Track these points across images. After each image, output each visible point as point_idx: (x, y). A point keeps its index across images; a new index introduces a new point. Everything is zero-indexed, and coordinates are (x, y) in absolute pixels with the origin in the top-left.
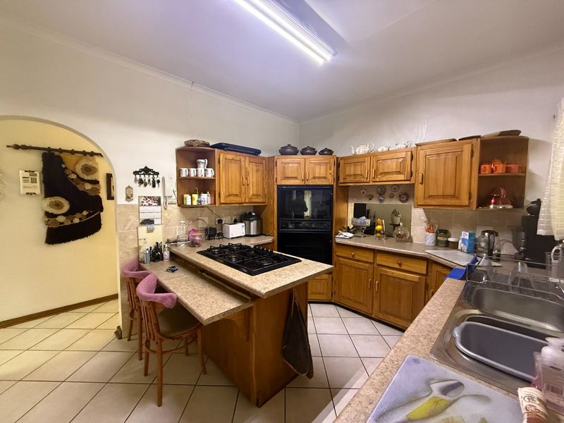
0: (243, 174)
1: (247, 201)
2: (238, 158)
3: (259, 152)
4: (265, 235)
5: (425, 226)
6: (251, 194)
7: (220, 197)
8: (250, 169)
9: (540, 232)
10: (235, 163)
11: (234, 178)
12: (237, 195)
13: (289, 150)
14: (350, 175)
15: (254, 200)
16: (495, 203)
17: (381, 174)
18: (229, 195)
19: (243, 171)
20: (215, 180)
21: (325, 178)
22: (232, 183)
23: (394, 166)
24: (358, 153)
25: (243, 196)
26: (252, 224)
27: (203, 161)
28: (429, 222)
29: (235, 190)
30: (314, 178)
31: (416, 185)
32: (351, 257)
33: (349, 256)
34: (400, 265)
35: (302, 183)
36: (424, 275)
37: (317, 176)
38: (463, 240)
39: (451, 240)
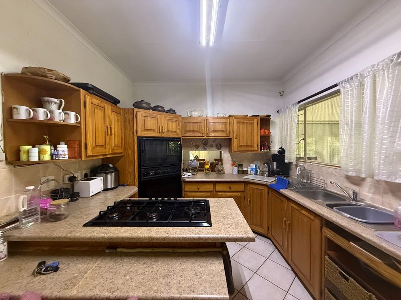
0: (107, 124)
1: (111, 153)
2: (102, 105)
3: (118, 102)
4: (123, 186)
5: (230, 163)
6: (113, 146)
7: (86, 149)
8: (112, 119)
9: (286, 161)
10: (100, 110)
11: (100, 127)
12: (102, 146)
13: (144, 105)
14: (190, 132)
15: (116, 151)
16: (263, 149)
17: (212, 132)
18: (96, 146)
19: (107, 120)
20: (80, 127)
21: (176, 132)
22: (99, 133)
23: (220, 127)
24: (194, 116)
25: (108, 147)
26: (109, 177)
27: (55, 100)
28: (232, 161)
29: (100, 141)
30: (168, 131)
31: (232, 140)
32: (197, 190)
33: (195, 190)
34: (230, 189)
35: (159, 135)
36: (243, 192)
37: (170, 130)
38: (252, 169)
39: (245, 169)
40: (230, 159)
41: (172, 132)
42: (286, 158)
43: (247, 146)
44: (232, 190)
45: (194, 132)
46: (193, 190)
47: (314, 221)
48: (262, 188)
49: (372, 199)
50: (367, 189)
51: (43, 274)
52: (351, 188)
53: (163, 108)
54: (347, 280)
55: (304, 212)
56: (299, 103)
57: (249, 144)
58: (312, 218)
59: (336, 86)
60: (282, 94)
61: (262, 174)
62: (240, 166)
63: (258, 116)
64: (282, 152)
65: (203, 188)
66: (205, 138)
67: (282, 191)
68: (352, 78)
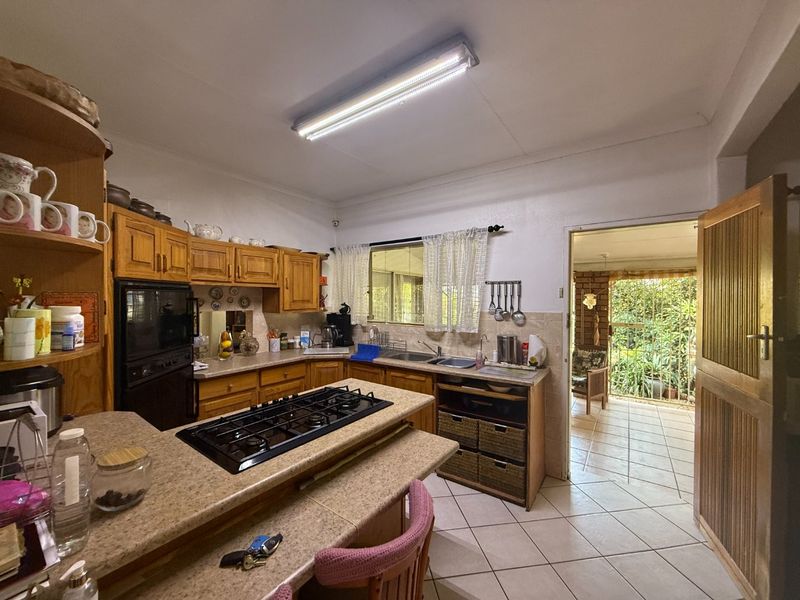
5: (266, 332)
9: (354, 323)
17: (248, 273)
21: (183, 269)
23: (263, 267)
28: (268, 327)
30: (172, 268)
31: (281, 291)
32: (226, 392)
33: (222, 393)
34: (285, 376)
35: (157, 276)
36: (303, 377)
37: (176, 265)
38: (302, 339)
39: (292, 341)
40: (264, 324)
41: (178, 269)
42: (352, 318)
43: (303, 301)
44: (289, 377)
45: (210, 270)
46: (217, 395)
47: (424, 381)
48: (335, 364)
49: (450, 352)
50: (446, 343)
51: (272, 553)
52: (434, 345)
53: (150, 208)
54: (460, 420)
55: (411, 377)
56: (371, 245)
57: (307, 298)
58: (423, 379)
59: (420, 238)
60: (336, 224)
61: (323, 346)
62: (283, 335)
63: (315, 253)
64: (345, 309)
65: (235, 386)
66: (233, 284)
67: (376, 360)
68: (436, 237)
